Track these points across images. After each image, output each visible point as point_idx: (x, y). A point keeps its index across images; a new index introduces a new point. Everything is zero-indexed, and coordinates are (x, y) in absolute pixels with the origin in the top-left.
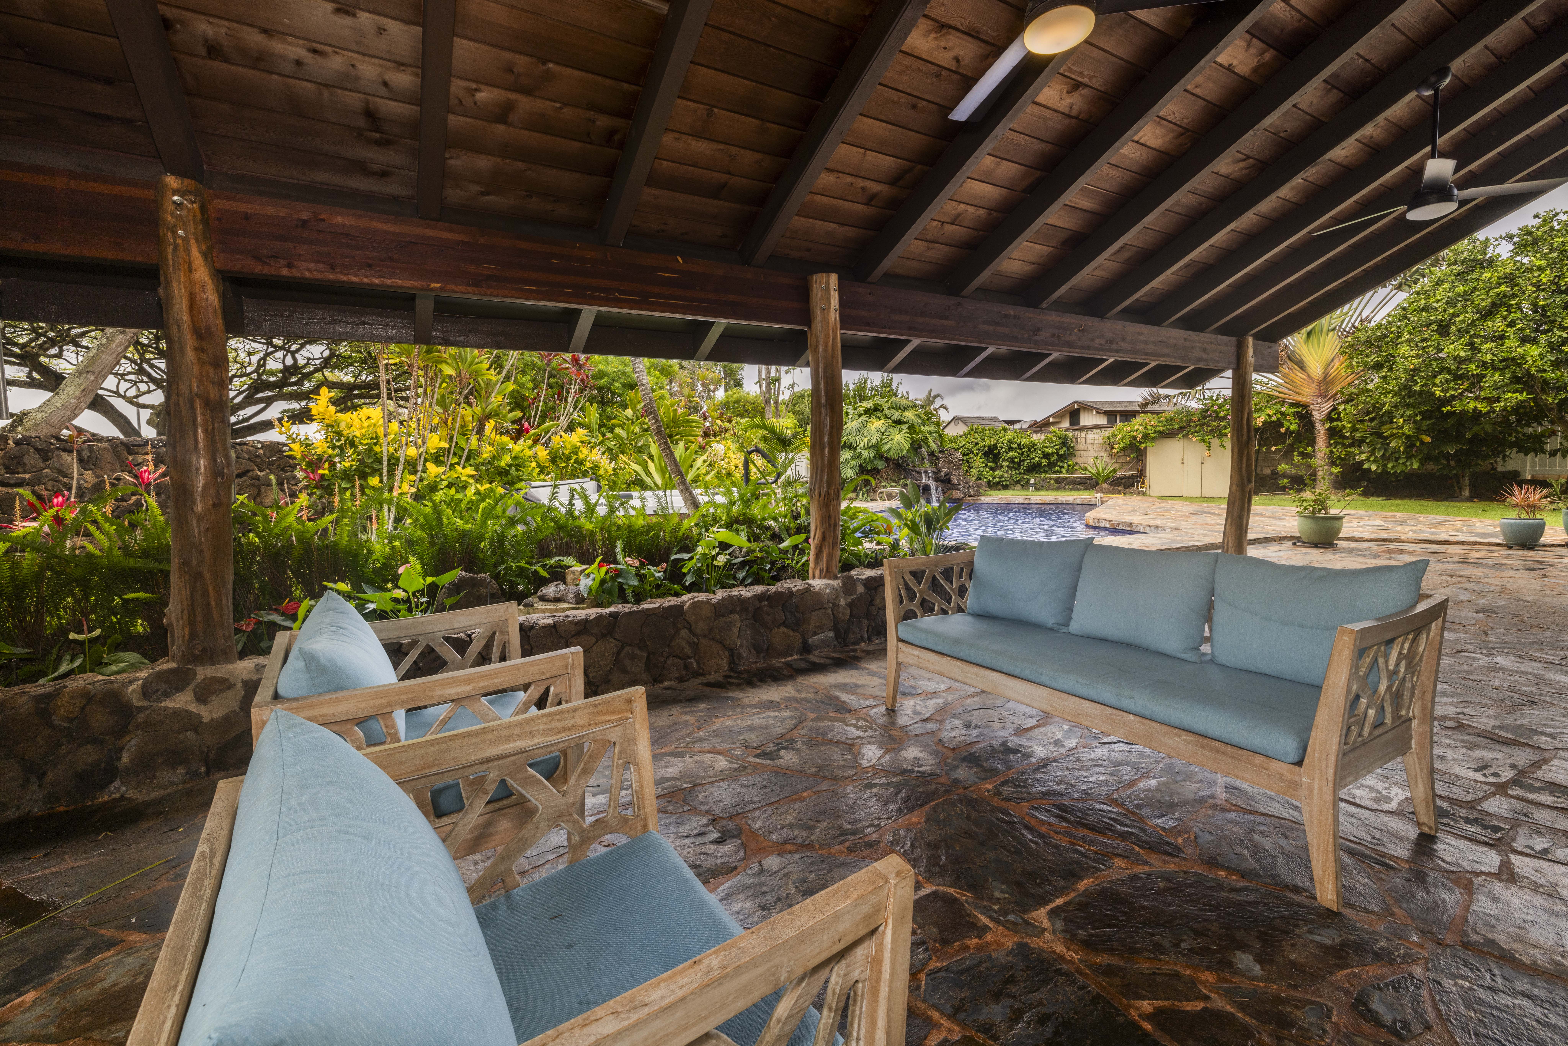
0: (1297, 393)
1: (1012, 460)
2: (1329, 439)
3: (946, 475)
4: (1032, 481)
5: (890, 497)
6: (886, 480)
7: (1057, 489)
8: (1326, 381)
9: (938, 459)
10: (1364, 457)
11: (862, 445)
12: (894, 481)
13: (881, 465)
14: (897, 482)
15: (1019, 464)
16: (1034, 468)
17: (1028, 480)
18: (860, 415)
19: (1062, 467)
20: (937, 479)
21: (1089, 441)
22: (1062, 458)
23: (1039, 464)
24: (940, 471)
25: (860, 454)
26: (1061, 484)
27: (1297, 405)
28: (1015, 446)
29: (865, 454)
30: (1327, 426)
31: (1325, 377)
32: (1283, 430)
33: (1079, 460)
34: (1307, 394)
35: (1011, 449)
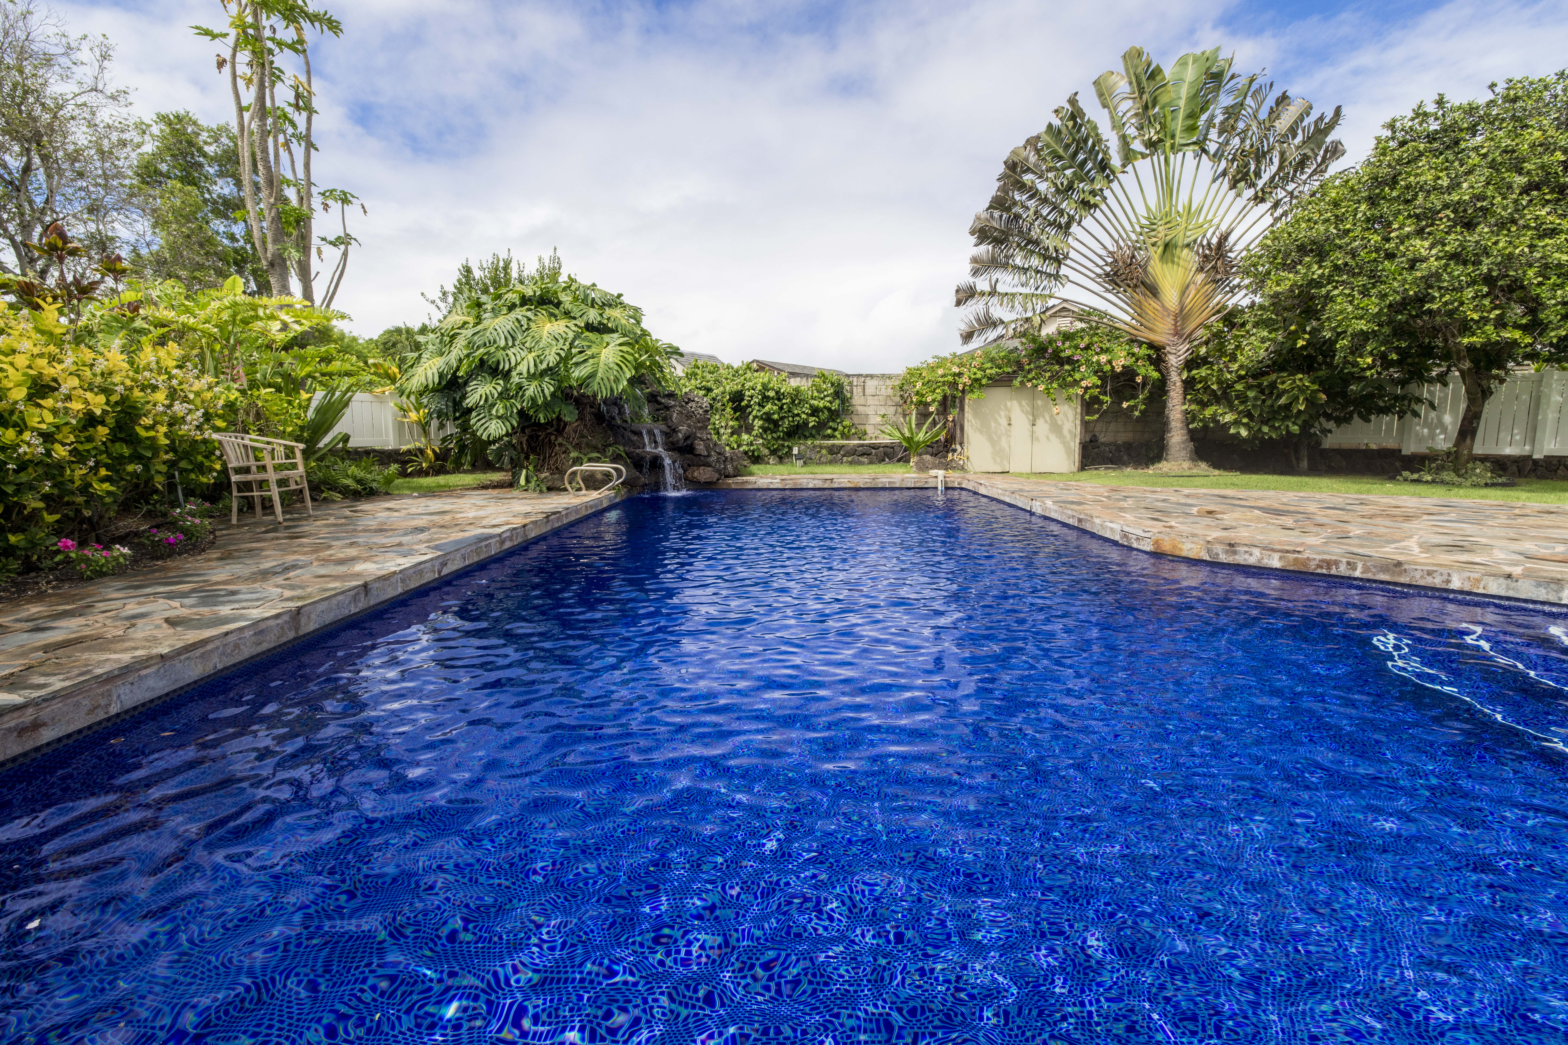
0: (1150, 329)
1: (767, 418)
2: (1185, 394)
3: (687, 438)
4: (795, 451)
5: (592, 482)
6: (578, 447)
7: (831, 462)
8: (1182, 315)
9: (667, 408)
10: (1229, 418)
11: (523, 368)
12: (595, 449)
13: (570, 415)
14: (603, 451)
15: (776, 423)
16: (798, 431)
17: (790, 448)
18: (512, 307)
19: (835, 430)
20: (672, 447)
21: (869, 391)
22: (834, 415)
23: (806, 423)
24: (675, 431)
25: (520, 387)
26: (836, 455)
27: (1151, 346)
28: (771, 394)
29: (531, 390)
30: (1185, 375)
31: (1182, 310)
32: (1139, 380)
33: (856, 420)
34: (1162, 333)
35: (766, 399)
